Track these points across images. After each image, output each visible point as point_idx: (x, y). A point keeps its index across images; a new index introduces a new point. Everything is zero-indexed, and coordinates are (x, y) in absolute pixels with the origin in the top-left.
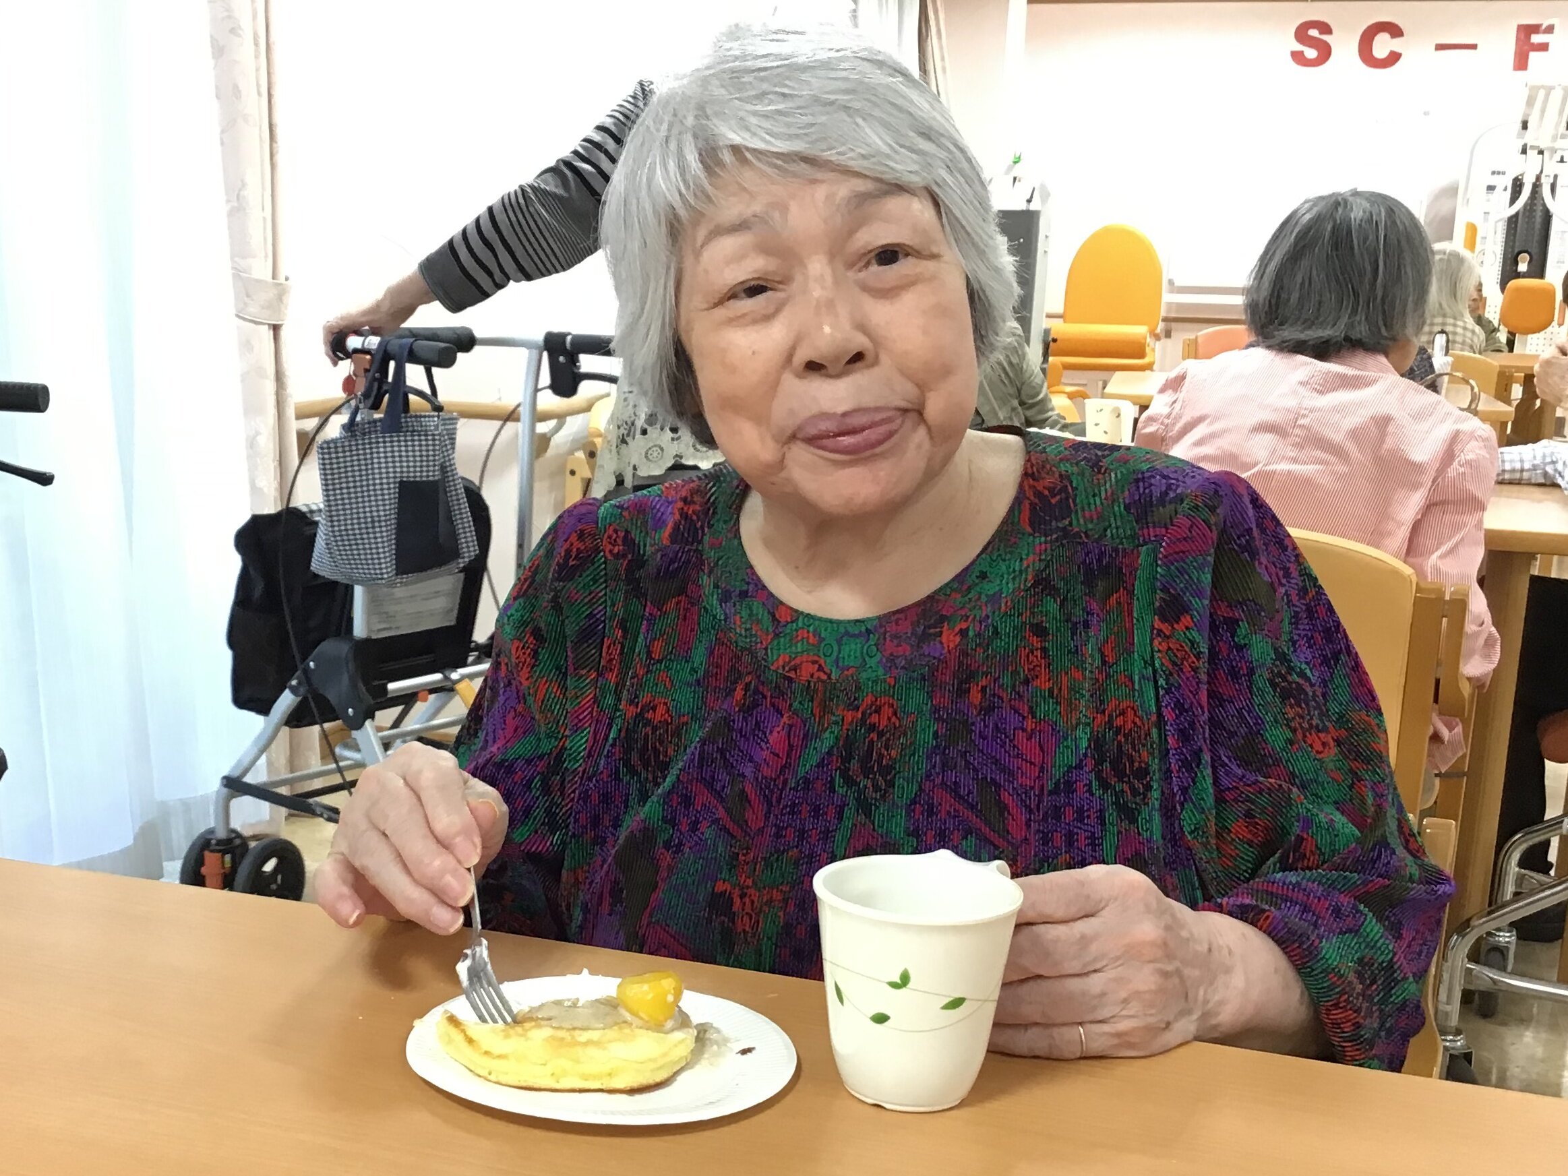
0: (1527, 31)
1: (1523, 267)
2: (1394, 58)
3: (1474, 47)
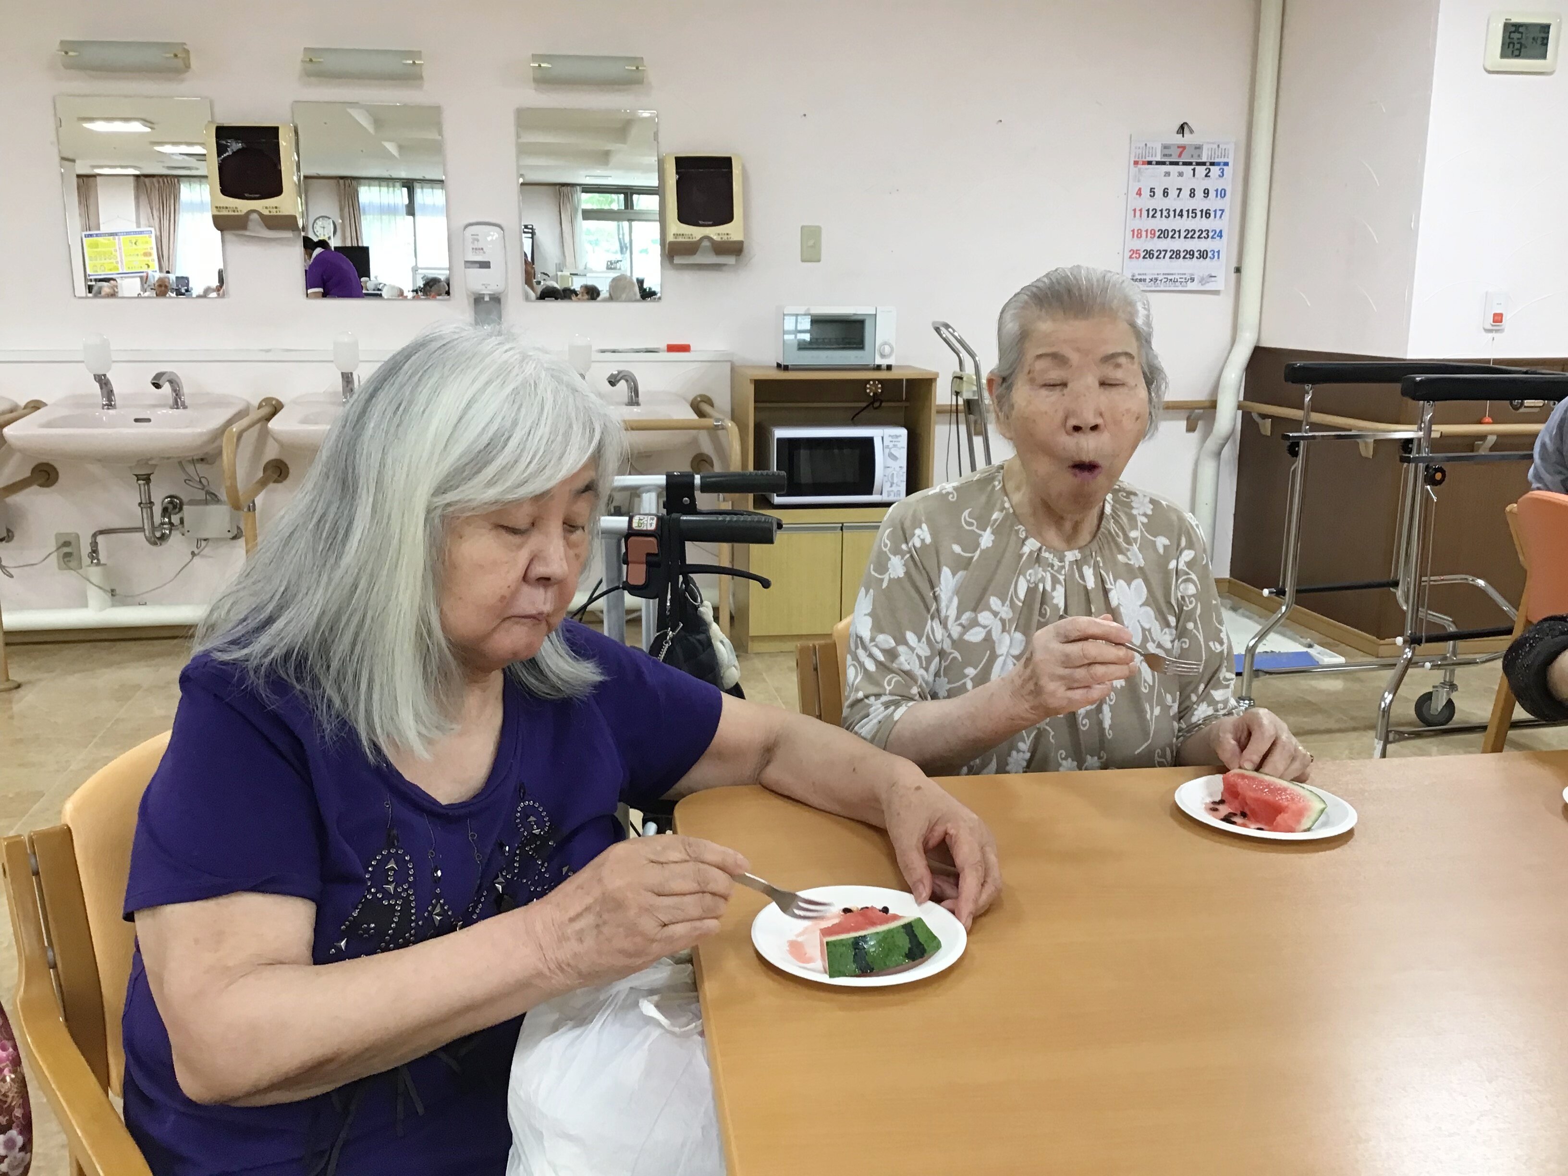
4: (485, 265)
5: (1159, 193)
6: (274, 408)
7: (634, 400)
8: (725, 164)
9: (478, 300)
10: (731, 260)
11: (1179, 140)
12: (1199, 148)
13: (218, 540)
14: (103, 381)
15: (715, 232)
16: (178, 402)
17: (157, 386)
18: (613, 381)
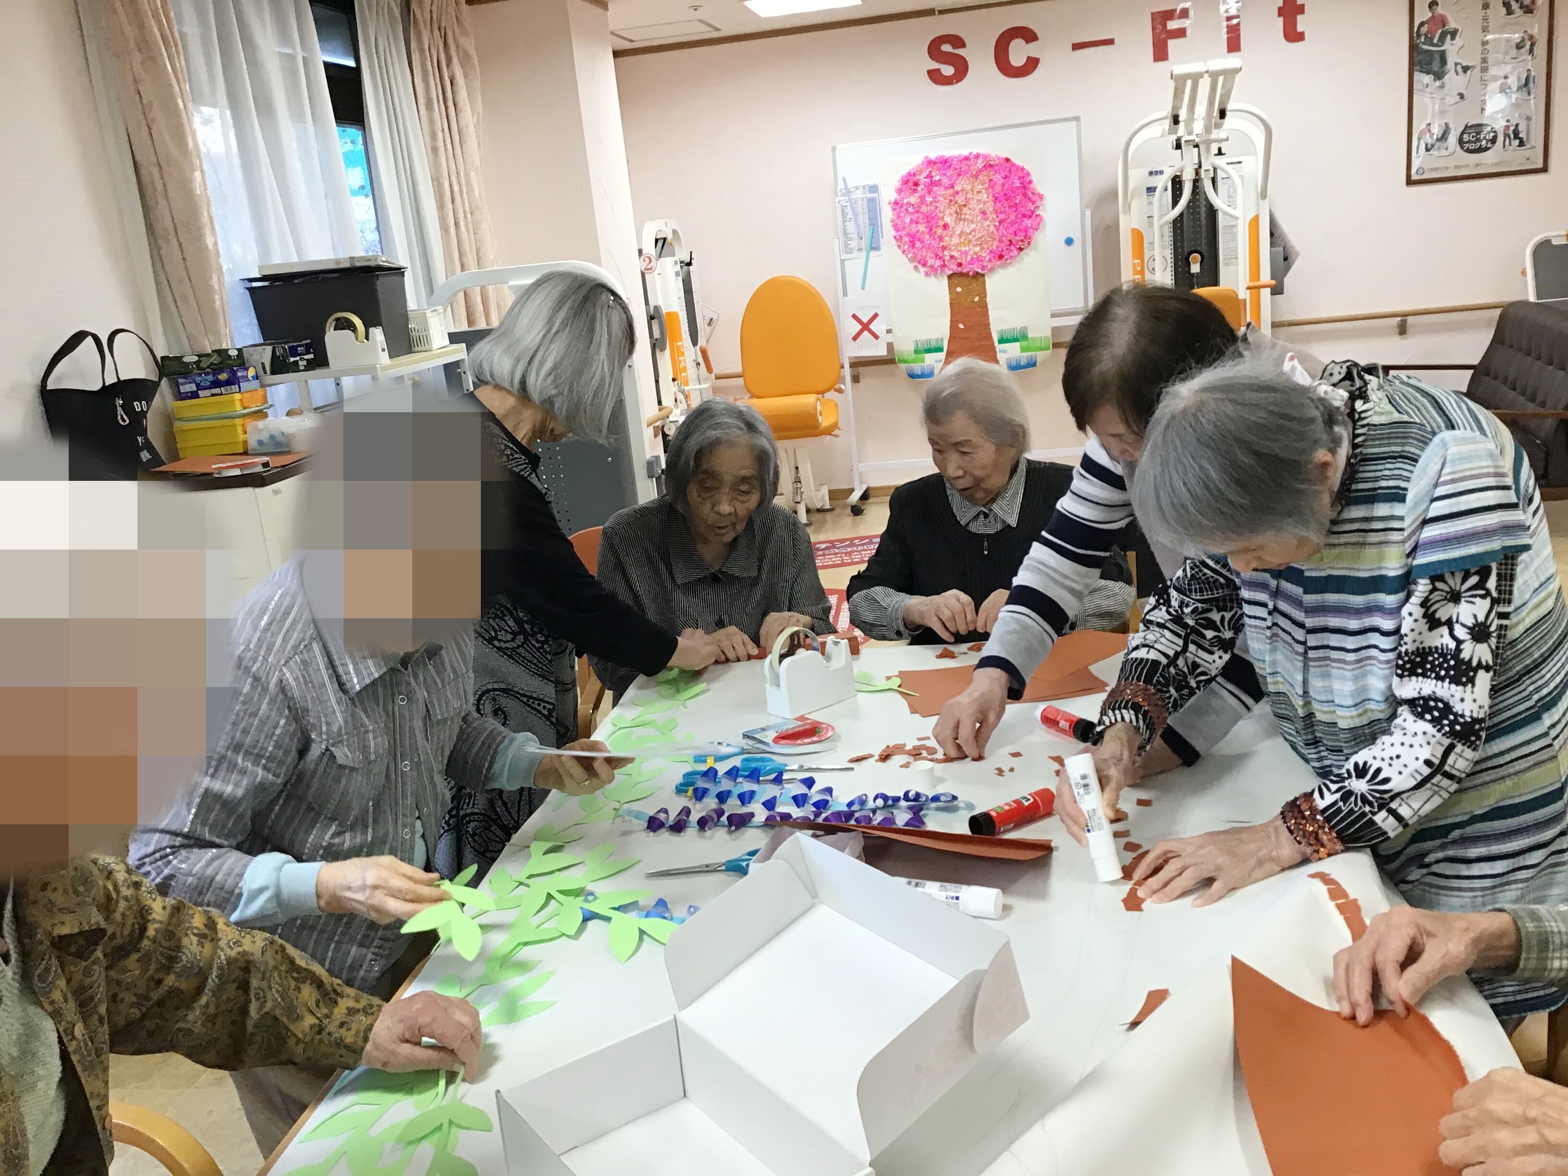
0: (1161, 18)
1: (1195, 268)
2: (1032, 64)
3: (1110, 42)
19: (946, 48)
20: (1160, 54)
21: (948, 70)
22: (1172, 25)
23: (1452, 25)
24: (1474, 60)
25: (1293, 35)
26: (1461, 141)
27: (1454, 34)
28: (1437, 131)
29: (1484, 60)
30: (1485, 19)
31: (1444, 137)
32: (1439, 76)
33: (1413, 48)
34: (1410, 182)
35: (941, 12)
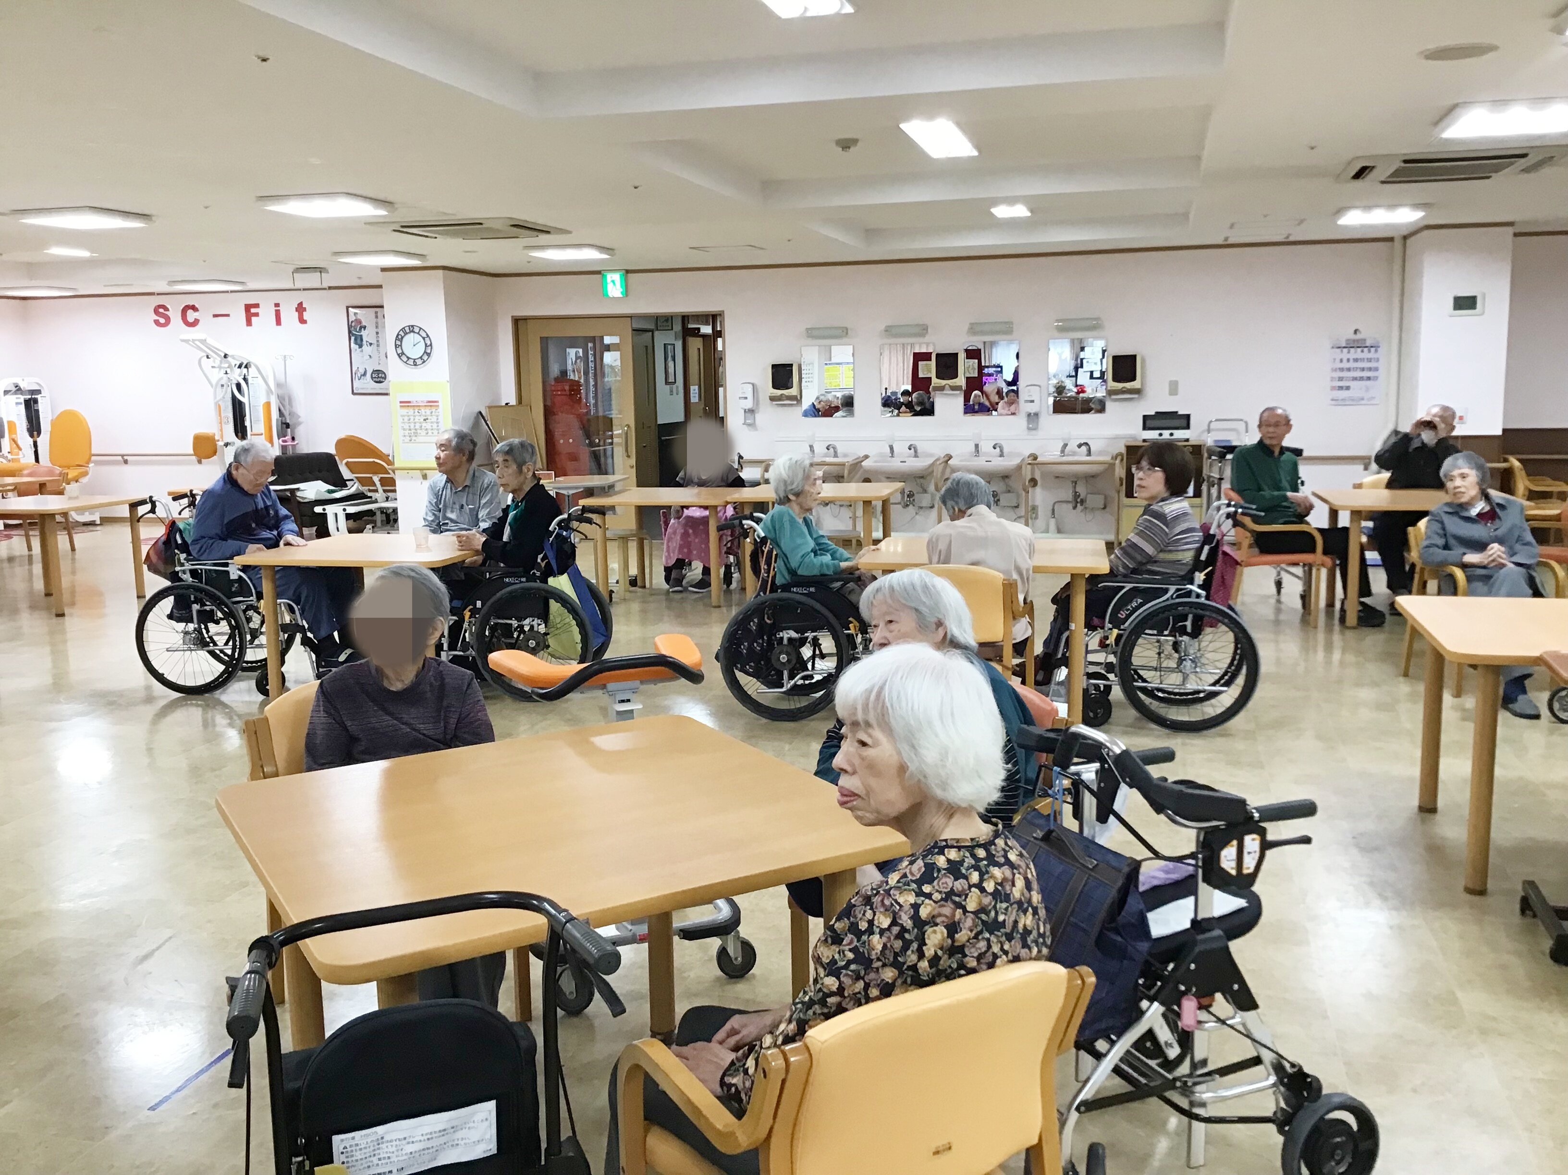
0: (248, 307)
2: (197, 322)
3: (228, 315)
4: (1032, 401)
5: (1345, 360)
6: (950, 457)
7: (1089, 453)
8: (1133, 358)
9: (1029, 415)
10: (1136, 396)
11: (1352, 336)
12: (1365, 340)
13: (926, 508)
14: (891, 448)
15: (1129, 385)
16: (916, 456)
17: (910, 449)
18: (1080, 446)
19: (161, 310)
20: (249, 323)
21: (162, 321)
22: (253, 310)
23: (364, 324)
24: (374, 341)
25: (302, 321)
26: (372, 378)
27: (365, 327)
28: (362, 371)
29: (378, 341)
30: (377, 323)
31: (365, 374)
32: (361, 346)
33: (350, 332)
34: (353, 393)
35: (158, 294)
